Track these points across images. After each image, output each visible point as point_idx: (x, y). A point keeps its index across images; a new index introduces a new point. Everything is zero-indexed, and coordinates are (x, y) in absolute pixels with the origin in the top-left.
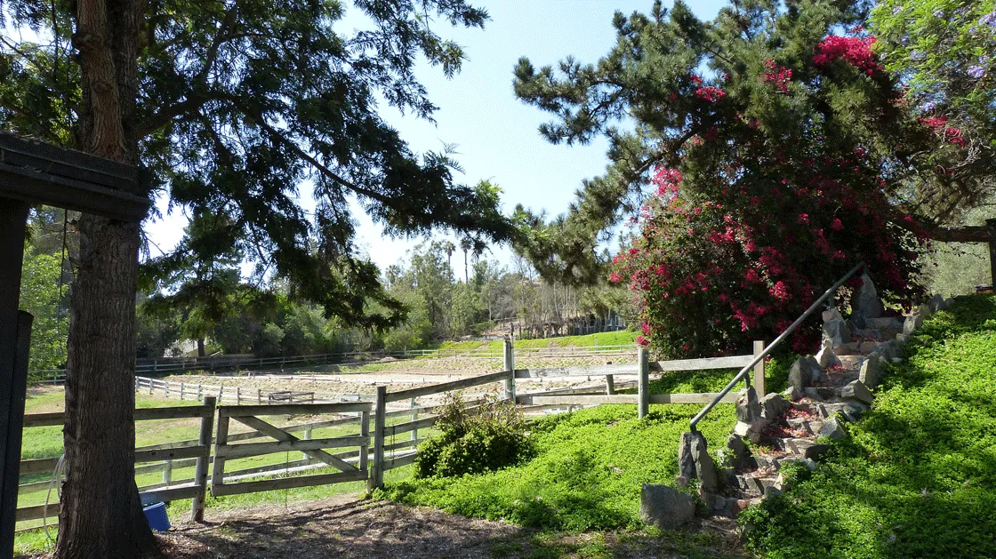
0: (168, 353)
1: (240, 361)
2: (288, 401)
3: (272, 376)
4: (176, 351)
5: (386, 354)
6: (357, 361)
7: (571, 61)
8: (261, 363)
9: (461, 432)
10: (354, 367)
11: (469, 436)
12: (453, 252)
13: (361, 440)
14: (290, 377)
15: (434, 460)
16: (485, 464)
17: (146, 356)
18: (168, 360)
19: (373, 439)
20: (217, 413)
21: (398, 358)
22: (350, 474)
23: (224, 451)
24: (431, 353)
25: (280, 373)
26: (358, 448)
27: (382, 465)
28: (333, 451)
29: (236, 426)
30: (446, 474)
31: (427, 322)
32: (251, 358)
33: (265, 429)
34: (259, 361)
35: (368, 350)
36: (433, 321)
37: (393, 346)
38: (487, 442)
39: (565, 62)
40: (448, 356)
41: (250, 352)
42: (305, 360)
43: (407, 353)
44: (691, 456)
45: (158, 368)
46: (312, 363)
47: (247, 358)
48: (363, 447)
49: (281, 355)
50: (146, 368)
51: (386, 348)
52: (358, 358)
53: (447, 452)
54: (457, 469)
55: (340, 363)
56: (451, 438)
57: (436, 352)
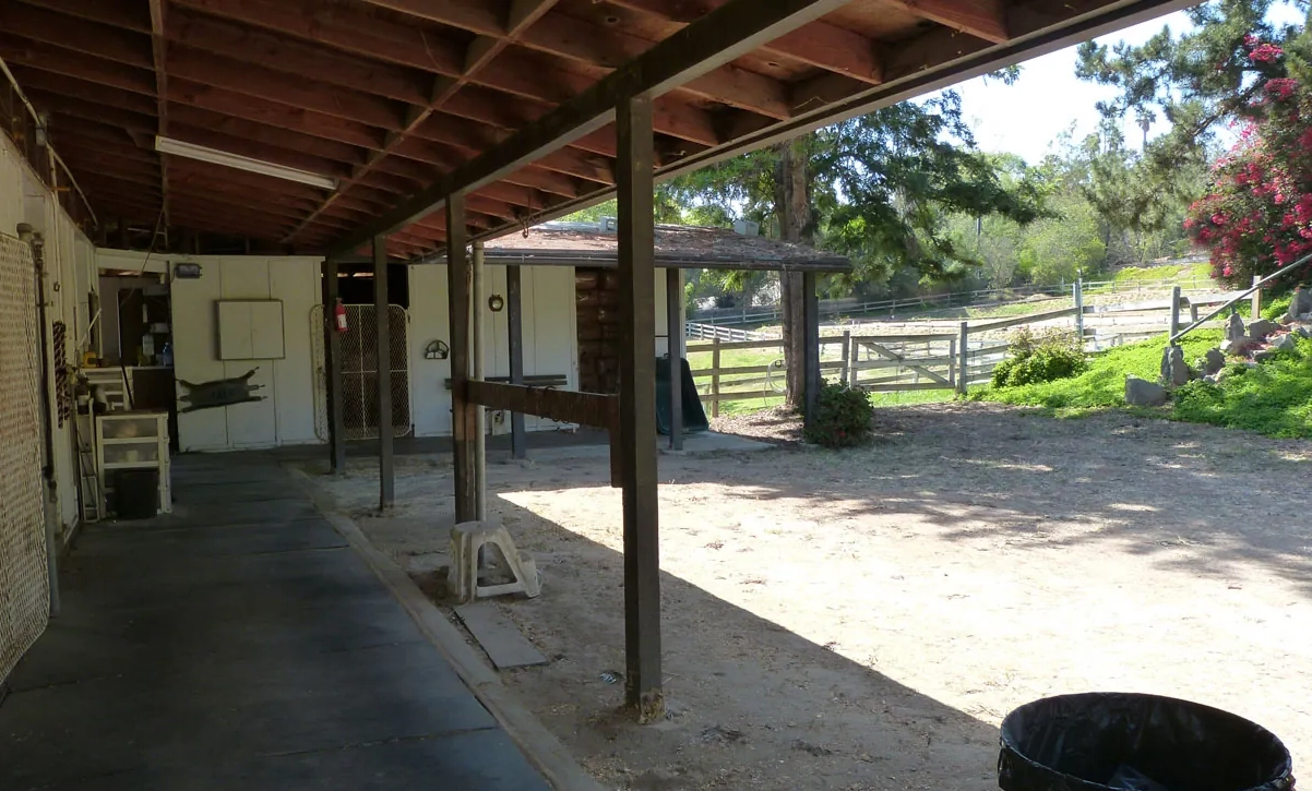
0: (756, 302)
1: (841, 307)
2: (900, 351)
3: (880, 324)
4: (764, 298)
5: (1035, 291)
6: (993, 301)
7: (1122, 45)
8: (866, 309)
9: (1028, 355)
10: (987, 309)
11: (1033, 357)
12: (1151, 124)
13: (950, 359)
14: (902, 324)
15: (1006, 375)
16: (1044, 378)
17: (732, 305)
18: (756, 310)
19: (958, 360)
20: (851, 340)
21: (1053, 294)
22: (942, 384)
23: (856, 365)
24: (1101, 286)
25: (890, 320)
26: (948, 368)
27: (964, 379)
28: (932, 369)
29: (862, 349)
30: (1013, 384)
31: (1097, 243)
32: (853, 302)
33: (881, 350)
34: (863, 307)
35: (1009, 286)
36: (1107, 240)
37: (1045, 278)
38: (1046, 362)
39: (1117, 45)
40: (1128, 289)
41: (851, 296)
42: (922, 302)
43: (1063, 288)
44: (1167, 362)
45: (747, 318)
46: (931, 306)
47: (847, 303)
48: (952, 366)
49: (890, 297)
50: (733, 320)
51: (1034, 282)
52: (994, 297)
53: (1014, 370)
54: (1022, 380)
55: (968, 303)
56: (1020, 360)
57: (1108, 285)
